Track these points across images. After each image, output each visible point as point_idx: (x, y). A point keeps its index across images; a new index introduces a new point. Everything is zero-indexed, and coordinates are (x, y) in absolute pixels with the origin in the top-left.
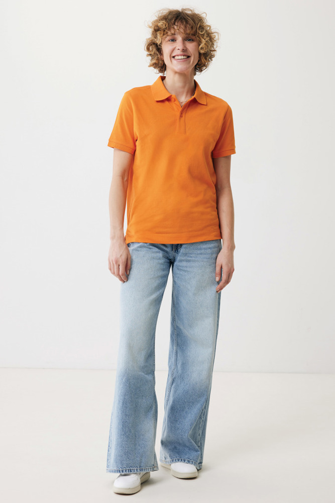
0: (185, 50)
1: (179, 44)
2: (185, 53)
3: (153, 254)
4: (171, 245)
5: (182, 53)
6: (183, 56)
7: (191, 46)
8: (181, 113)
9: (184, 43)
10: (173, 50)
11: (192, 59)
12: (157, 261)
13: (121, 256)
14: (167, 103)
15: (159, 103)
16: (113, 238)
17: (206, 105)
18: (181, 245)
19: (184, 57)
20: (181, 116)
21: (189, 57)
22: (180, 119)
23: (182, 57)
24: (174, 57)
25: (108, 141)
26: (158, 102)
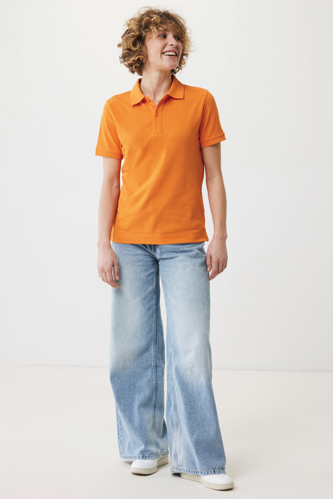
3: (132, 258)
4: (153, 245)
8: (157, 113)
12: (137, 264)
13: (106, 263)
14: (143, 105)
15: (136, 107)
16: (99, 246)
17: (183, 99)
18: (158, 245)
20: (156, 116)
22: (155, 118)
25: (95, 150)
26: (134, 106)
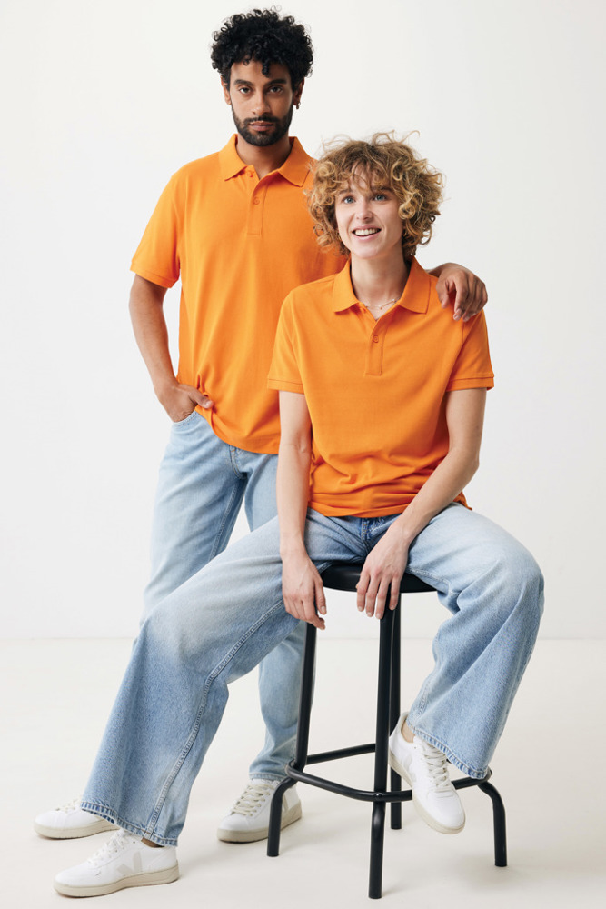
0: (369, 219)
1: (358, 209)
2: (372, 224)
5: (364, 225)
6: (369, 229)
7: (382, 210)
8: (375, 334)
9: (367, 206)
10: (351, 219)
11: (384, 233)
13: (301, 584)
14: (353, 316)
15: (341, 317)
17: (426, 312)
19: (371, 232)
20: (374, 341)
21: (379, 230)
23: (367, 232)
24: (354, 232)
